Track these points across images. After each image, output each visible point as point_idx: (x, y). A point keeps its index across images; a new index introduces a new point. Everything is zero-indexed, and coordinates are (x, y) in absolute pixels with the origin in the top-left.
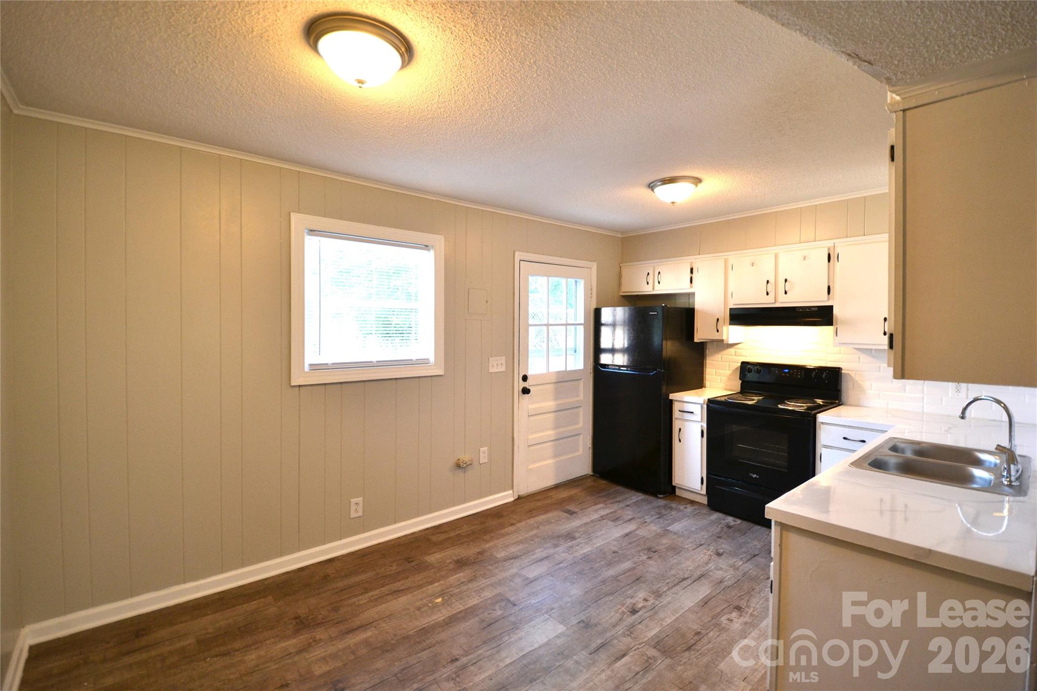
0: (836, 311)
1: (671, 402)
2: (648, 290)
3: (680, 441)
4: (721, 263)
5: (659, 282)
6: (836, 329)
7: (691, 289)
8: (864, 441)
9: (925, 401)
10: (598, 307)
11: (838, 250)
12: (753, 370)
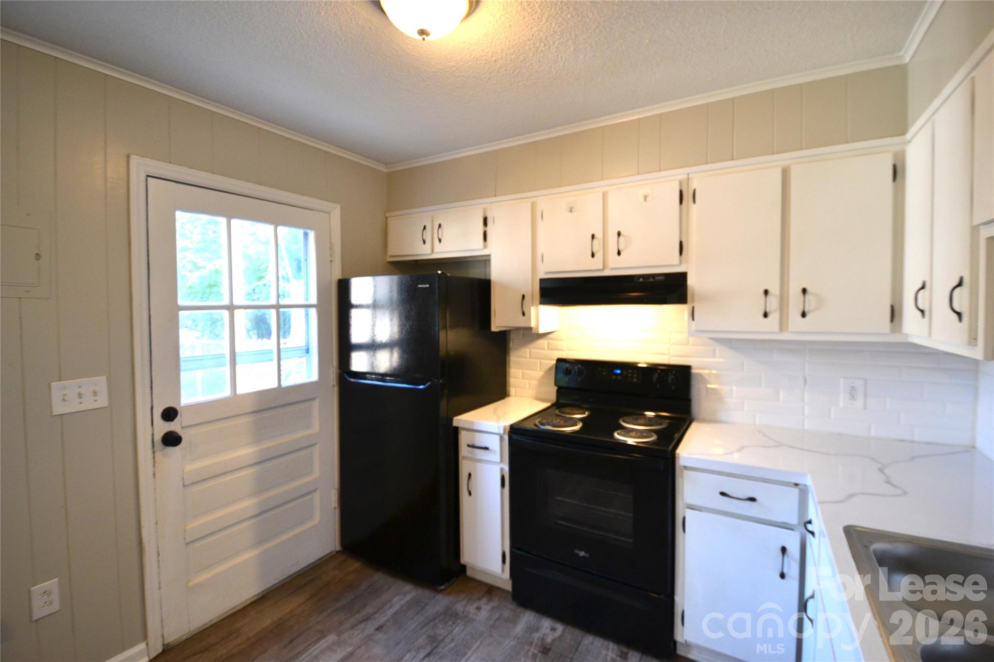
0: (691, 281)
1: (456, 430)
2: (425, 252)
3: (470, 494)
4: (526, 206)
5: (440, 240)
6: (691, 308)
7: (486, 250)
8: (753, 500)
9: (806, 413)
10: (346, 277)
11: (694, 184)
12: (573, 372)
